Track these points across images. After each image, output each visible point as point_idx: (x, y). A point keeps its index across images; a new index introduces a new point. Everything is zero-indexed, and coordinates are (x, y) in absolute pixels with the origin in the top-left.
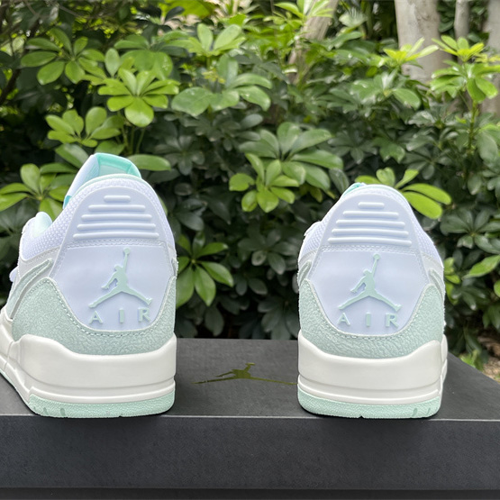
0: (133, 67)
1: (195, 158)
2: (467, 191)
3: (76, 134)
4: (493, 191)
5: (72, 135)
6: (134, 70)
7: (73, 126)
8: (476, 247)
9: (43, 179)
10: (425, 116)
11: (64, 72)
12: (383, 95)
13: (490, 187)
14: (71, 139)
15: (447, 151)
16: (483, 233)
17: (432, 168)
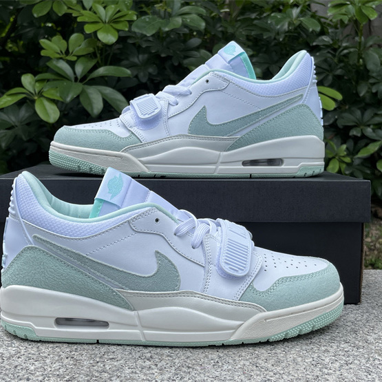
0: (103, 3)
1: (151, 70)
2: (357, 94)
3: (61, 52)
4: (376, 94)
5: (58, 53)
6: (104, 5)
7: (59, 47)
8: (363, 136)
9: (37, 84)
10: (325, 39)
11: (52, 8)
12: (294, 24)
13: (374, 91)
14: (58, 56)
15: (342, 64)
16: (369, 126)
17: (330, 78)
